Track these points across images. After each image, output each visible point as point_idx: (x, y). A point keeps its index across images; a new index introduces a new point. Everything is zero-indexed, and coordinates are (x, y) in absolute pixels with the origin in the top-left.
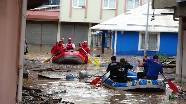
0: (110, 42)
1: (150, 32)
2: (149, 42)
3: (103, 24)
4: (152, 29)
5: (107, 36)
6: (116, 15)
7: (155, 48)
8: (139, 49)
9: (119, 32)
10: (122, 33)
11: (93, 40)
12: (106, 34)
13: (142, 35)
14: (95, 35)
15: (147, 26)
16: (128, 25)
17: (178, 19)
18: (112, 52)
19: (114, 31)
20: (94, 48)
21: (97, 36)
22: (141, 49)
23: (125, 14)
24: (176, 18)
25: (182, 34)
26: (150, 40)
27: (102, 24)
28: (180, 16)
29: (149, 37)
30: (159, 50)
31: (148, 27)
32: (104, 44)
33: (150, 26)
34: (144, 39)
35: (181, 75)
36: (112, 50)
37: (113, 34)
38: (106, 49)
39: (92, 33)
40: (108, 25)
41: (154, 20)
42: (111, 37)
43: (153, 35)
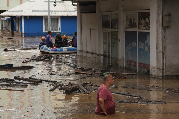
0: (18, 26)
1: (52, 16)
2: (52, 25)
3: (11, 11)
4: (53, 14)
5: (15, 21)
6: (21, 3)
7: (57, 29)
8: (44, 31)
9: (25, 17)
10: (28, 18)
11: (3, 25)
12: (14, 19)
13: (46, 19)
14: (5, 21)
15: (49, 11)
16: (33, 11)
17: (76, 4)
18: (20, 34)
19: (21, 17)
20: (4, 32)
21: (6, 22)
22: (46, 31)
23: (29, 2)
24: (74, 4)
25: (81, 16)
26: (52, 23)
27: (9, 11)
28: (78, 1)
29: (51, 21)
30: (60, 31)
31: (50, 13)
32: (13, 28)
33: (52, 11)
34: (48, 22)
35: (82, 50)
36: (21, 32)
37: (20, 19)
38: (15, 32)
39: (2, 19)
40: (16, 11)
41: (56, 5)
42: (18, 22)
43: (54, 19)
